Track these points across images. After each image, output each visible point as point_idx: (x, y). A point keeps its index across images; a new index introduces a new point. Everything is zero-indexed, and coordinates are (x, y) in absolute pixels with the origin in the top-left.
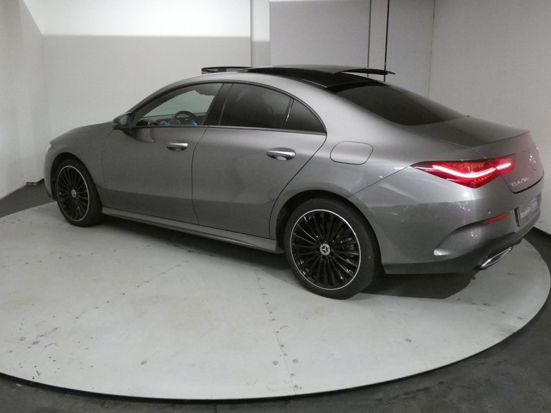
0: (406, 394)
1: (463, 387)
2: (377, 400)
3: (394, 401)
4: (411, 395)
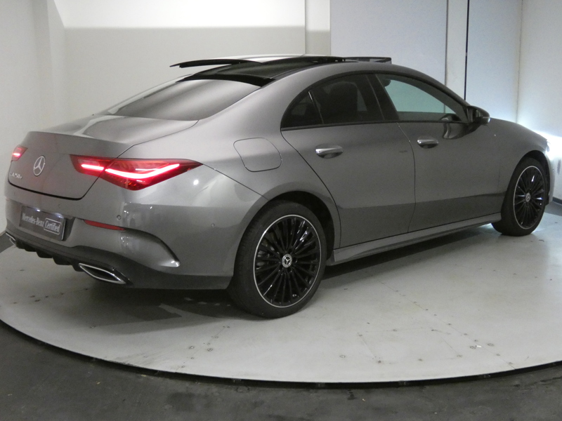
0: (542, 381)
4: (549, 382)
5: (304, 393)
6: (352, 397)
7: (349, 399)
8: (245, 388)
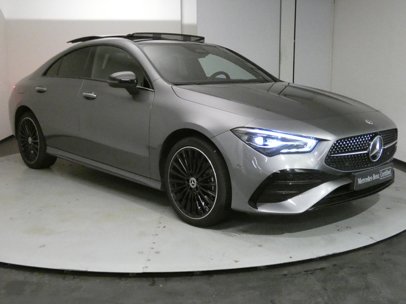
0: (305, 271)
1: (352, 267)
2: (283, 275)
3: (297, 276)
4: (310, 272)
5: (117, 281)
6: (153, 284)
7: (150, 285)
8: (72, 277)
